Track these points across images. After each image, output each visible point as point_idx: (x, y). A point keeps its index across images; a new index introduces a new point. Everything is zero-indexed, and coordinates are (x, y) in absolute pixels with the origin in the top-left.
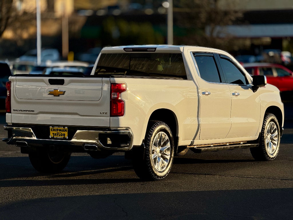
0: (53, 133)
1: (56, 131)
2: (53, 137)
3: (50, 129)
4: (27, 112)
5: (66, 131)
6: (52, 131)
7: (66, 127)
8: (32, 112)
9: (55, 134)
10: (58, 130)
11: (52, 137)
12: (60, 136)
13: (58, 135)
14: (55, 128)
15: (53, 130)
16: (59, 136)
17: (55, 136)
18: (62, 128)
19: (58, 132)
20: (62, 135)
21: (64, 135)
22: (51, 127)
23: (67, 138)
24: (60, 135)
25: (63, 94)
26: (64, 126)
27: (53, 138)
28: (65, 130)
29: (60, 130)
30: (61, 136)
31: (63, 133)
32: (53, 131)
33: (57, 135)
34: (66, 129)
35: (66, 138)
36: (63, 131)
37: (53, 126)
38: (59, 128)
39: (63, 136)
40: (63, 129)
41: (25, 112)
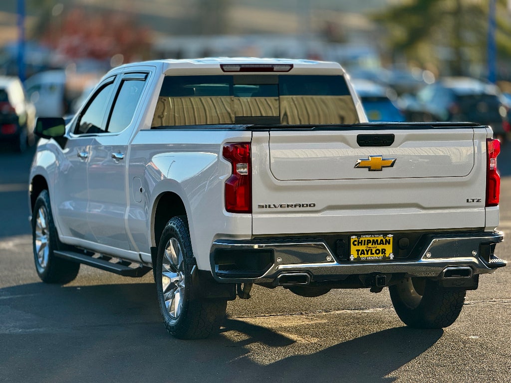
0: (357, 250)
1: (364, 245)
2: (359, 257)
3: (352, 241)
4: (298, 208)
5: (389, 243)
6: (355, 245)
7: (390, 236)
8: (309, 209)
9: (363, 250)
10: (369, 241)
11: (355, 259)
12: (373, 254)
13: (369, 252)
14: (363, 238)
15: (359, 243)
16: (372, 254)
17: (363, 256)
18: (380, 238)
19: (370, 245)
20: (378, 252)
21: (384, 251)
22: (354, 237)
23: (392, 258)
24: (373, 252)
25: (392, 165)
26: (385, 234)
27: (358, 260)
28: (386, 240)
29: (375, 242)
30: (375, 255)
31: (380, 247)
32: (358, 245)
33: (367, 254)
34: (389, 240)
35: (389, 258)
36: (382, 243)
37: (359, 234)
38: (371, 239)
39: (381, 255)
40: (382, 240)
41: (290, 209)
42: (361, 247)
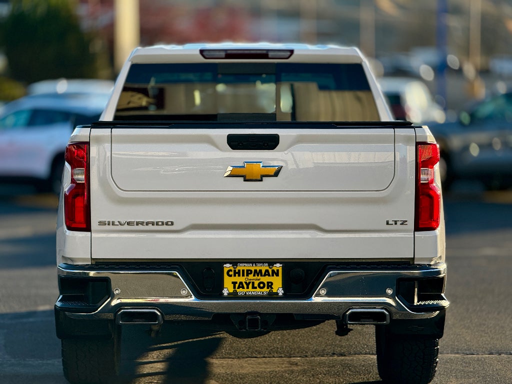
0: (233, 283)
1: (243, 275)
2: (235, 293)
3: (226, 270)
4: (150, 227)
5: (277, 275)
6: (231, 276)
7: (278, 265)
8: (165, 227)
9: (241, 283)
10: (249, 272)
11: (229, 294)
12: (256, 288)
13: (251, 285)
14: (241, 267)
15: (235, 273)
16: (254, 287)
17: (241, 289)
18: (264, 268)
19: (251, 276)
20: (261, 285)
21: (270, 285)
22: (228, 265)
23: (281, 294)
24: (256, 285)
25: (276, 174)
26: (271, 262)
27: (234, 296)
28: (273, 271)
29: (258, 273)
30: (258, 289)
31: (266, 279)
32: (235, 276)
33: (248, 288)
34: (278, 270)
35: (277, 294)
36: (267, 273)
37: (235, 262)
38: (253, 269)
39: (266, 290)
40: (267, 271)
41: (140, 227)
42: (238, 279)
